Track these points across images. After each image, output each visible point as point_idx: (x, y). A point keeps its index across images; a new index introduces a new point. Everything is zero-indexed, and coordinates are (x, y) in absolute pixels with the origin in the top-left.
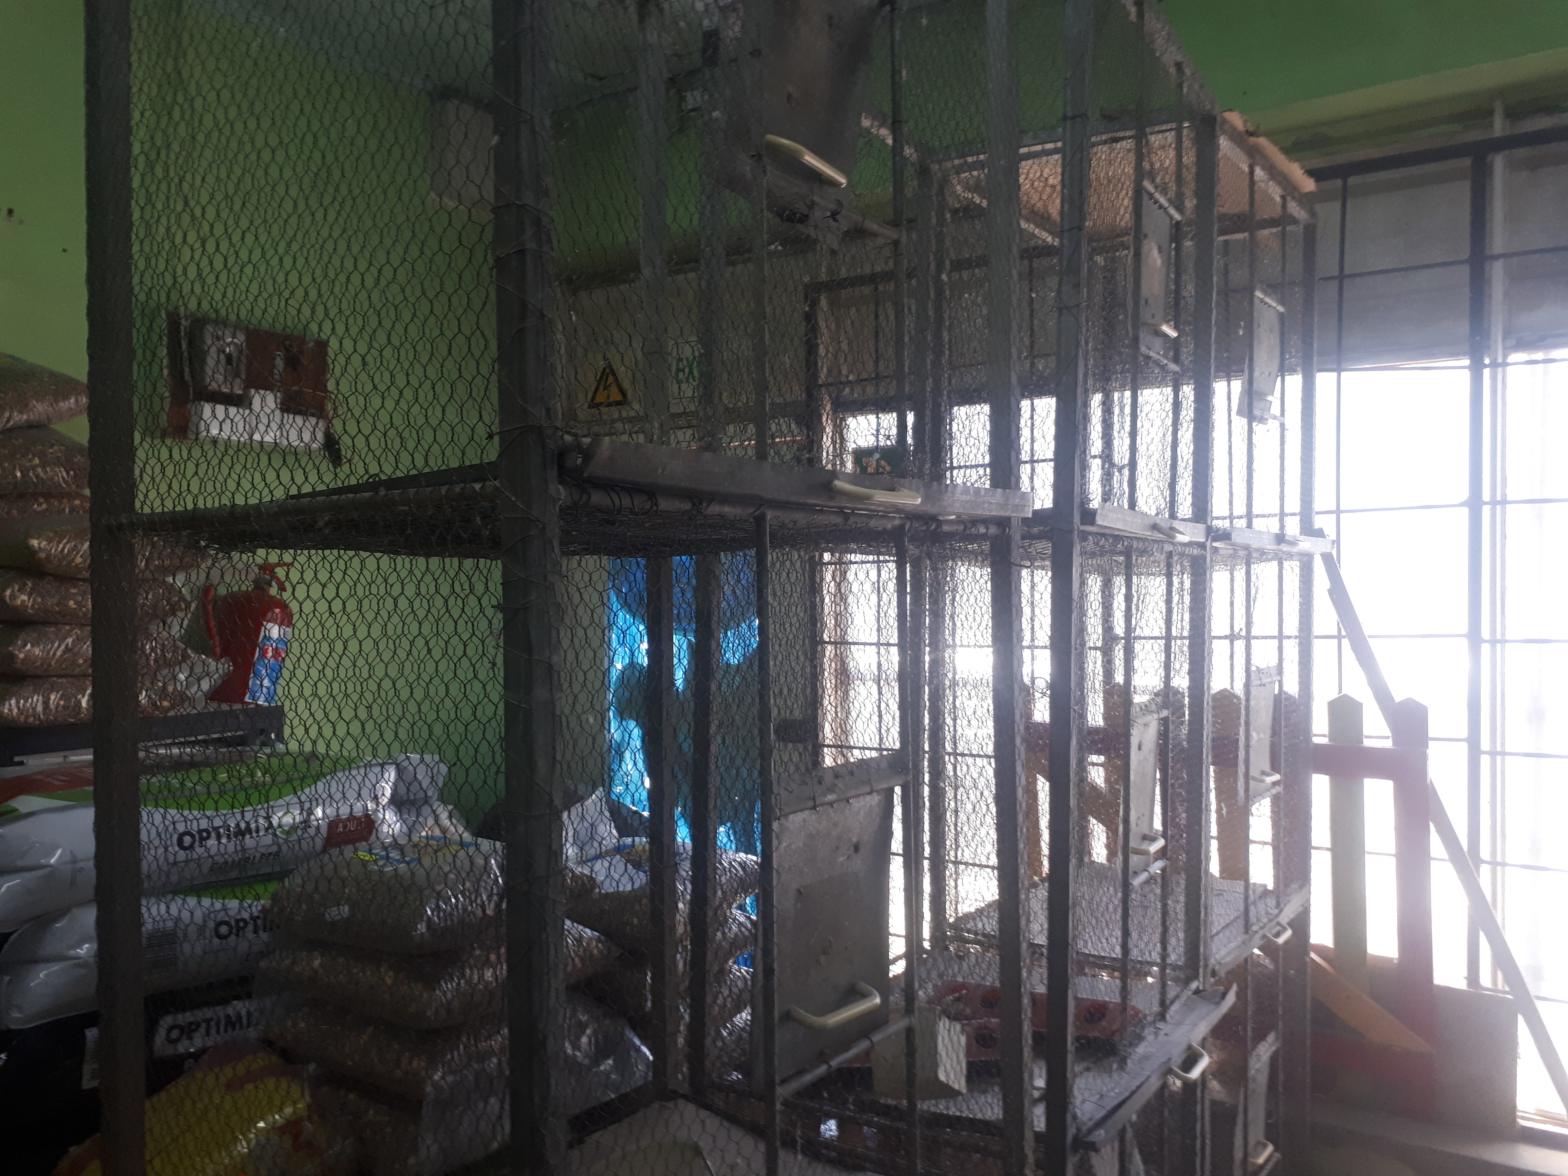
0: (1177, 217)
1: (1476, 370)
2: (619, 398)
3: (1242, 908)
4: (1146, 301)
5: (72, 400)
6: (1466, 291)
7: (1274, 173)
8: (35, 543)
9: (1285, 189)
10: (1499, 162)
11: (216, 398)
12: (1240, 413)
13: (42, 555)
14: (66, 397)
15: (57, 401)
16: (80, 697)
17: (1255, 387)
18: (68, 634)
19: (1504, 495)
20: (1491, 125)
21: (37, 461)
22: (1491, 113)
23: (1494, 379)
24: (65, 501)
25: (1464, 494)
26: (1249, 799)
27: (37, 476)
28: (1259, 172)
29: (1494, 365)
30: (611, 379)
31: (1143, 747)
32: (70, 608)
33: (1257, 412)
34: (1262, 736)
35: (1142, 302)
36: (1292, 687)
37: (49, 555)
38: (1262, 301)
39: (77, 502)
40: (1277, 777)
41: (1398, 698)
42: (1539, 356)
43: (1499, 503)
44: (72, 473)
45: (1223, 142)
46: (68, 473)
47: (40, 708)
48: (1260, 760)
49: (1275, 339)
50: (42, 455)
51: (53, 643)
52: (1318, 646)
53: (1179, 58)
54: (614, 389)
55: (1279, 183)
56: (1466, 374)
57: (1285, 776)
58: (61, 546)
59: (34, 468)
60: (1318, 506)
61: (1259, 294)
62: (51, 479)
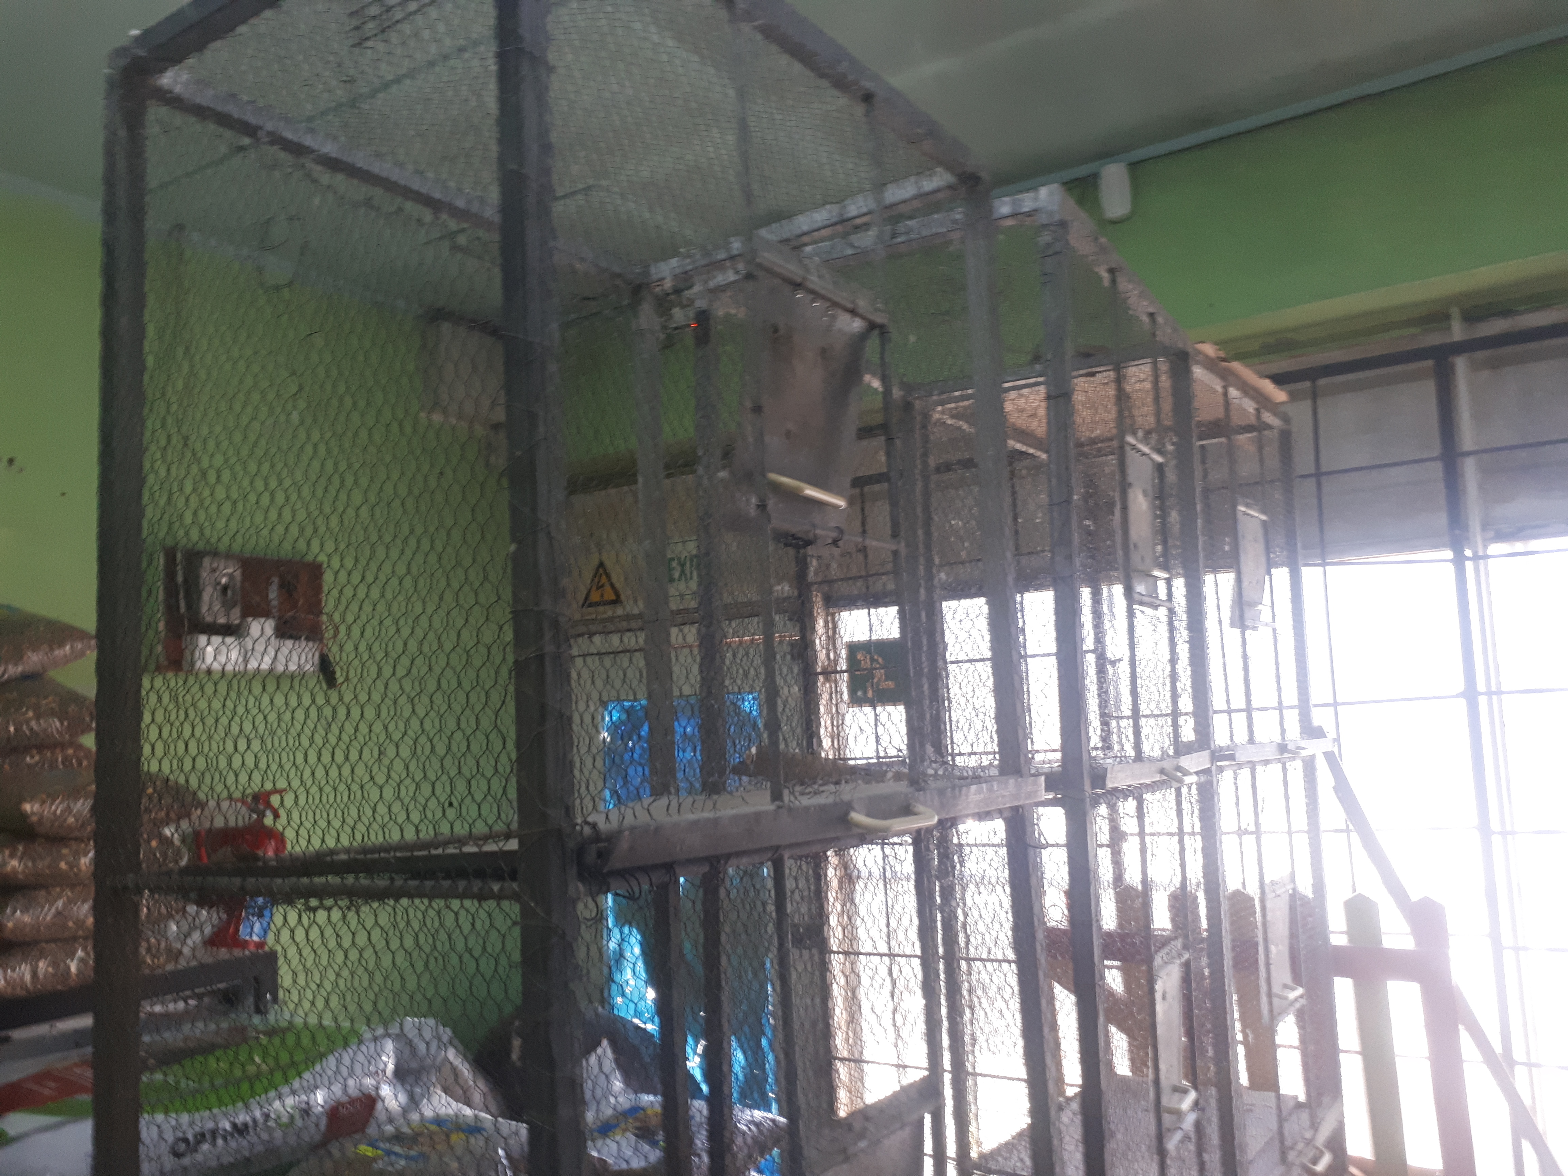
0: (1159, 459)
1: (1459, 562)
2: (613, 597)
3: (1274, 1126)
4: (1135, 546)
5: (68, 648)
6: (1441, 486)
7: (1247, 390)
8: (27, 807)
9: (1258, 403)
10: (1461, 364)
11: (212, 629)
12: (1233, 625)
13: (34, 819)
14: (61, 645)
15: (52, 649)
16: (68, 961)
17: (1245, 599)
18: (59, 897)
19: (1499, 684)
20: (1449, 328)
21: (30, 714)
22: (1447, 317)
23: (1477, 570)
24: (58, 751)
25: (1461, 686)
26: (1274, 1018)
27: (31, 730)
28: (1233, 392)
29: (1476, 558)
30: (604, 579)
31: (1168, 996)
32: (60, 869)
33: (1248, 623)
34: (1280, 947)
35: (1132, 546)
36: (1305, 888)
37: (41, 818)
38: (1245, 514)
39: (70, 751)
40: (1300, 991)
41: (1415, 897)
42: (1519, 547)
43: (1495, 693)
44: (66, 723)
45: (1198, 371)
46: (62, 724)
47: (28, 977)
48: (1281, 974)
49: (1260, 547)
50: (36, 708)
51: (43, 907)
52: (1326, 840)
53: (1151, 310)
54: (608, 588)
55: (1253, 398)
56: (1451, 568)
57: (1308, 990)
58: (53, 807)
59: (28, 722)
60: (1314, 699)
61: (1241, 508)
62: (45, 730)
